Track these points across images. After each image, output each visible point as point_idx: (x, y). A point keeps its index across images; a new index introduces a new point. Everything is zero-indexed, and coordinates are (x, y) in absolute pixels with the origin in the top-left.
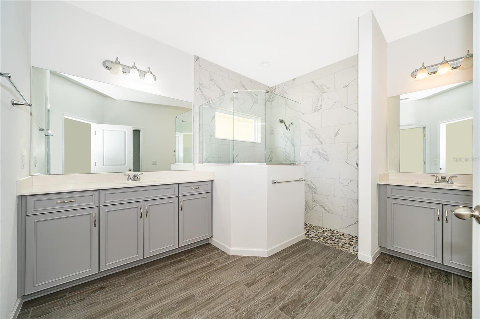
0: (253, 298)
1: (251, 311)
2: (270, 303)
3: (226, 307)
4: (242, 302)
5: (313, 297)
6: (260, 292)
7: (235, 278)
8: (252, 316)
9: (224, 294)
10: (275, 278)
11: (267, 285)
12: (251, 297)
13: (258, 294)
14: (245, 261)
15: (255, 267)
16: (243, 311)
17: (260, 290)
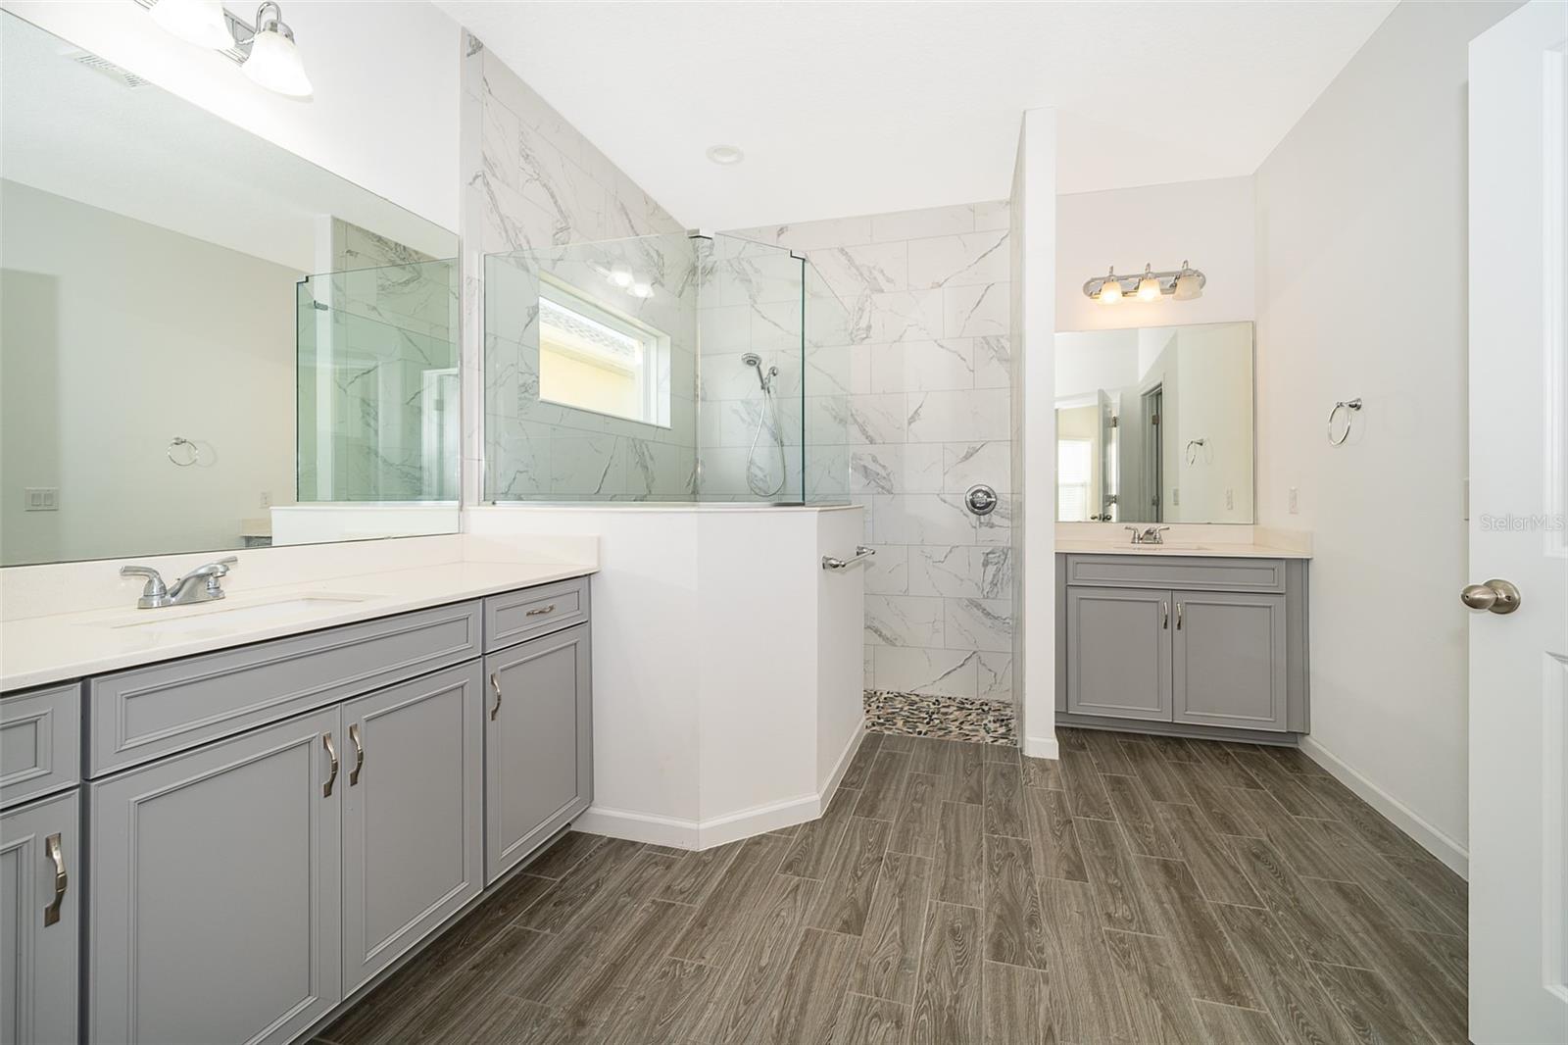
0: (903, 961)
1: (934, 1002)
2: (957, 952)
3: (858, 1029)
4: (884, 988)
5: (1029, 888)
6: (902, 933)
7: (791, 924)
8: (950, 1016)
9: (808, 990)
10: (900, 875)
11: (901, 904)
12: (894, 961)
13: (903, 942)
14: (768, 853)
15: (818, 861)
16: (918, 1015)
17: (897, 929)
